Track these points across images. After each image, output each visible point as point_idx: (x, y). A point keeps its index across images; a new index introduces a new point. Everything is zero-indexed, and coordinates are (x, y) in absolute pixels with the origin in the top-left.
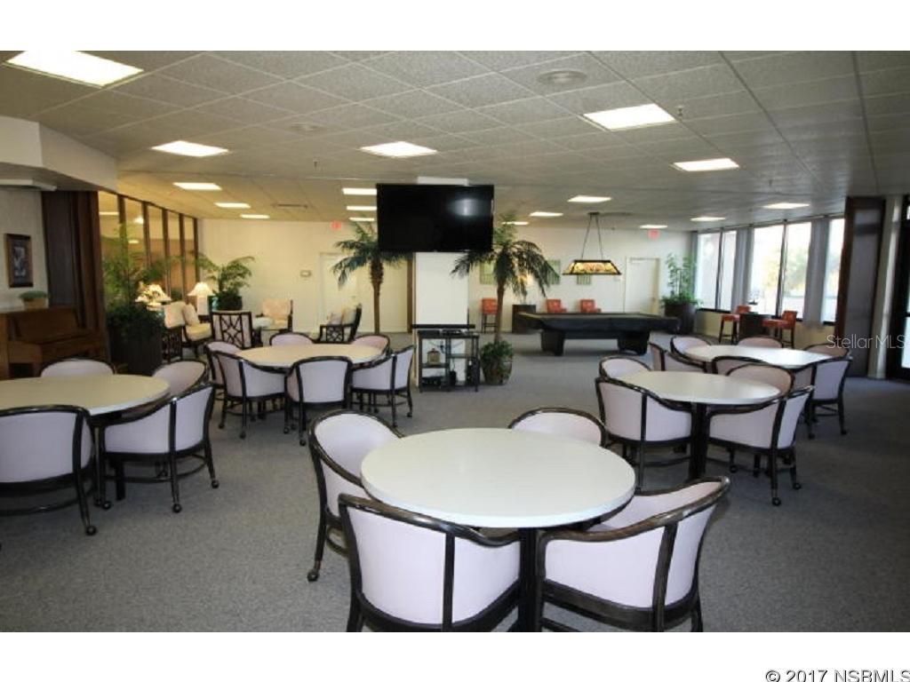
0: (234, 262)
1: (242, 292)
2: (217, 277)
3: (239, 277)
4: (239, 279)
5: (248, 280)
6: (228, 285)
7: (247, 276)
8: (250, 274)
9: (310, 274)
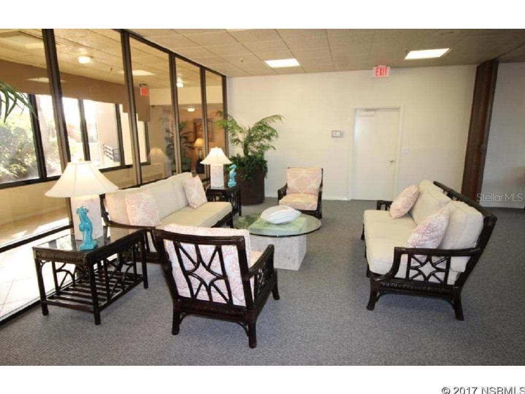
0: (260, 123)
1: (268, 156)
2: (242, 140)
3: (265, 140)
4: (265, 142)
5: (274, 142)
6: (253, 149)
7: (273, 138)
8: (277, 136)
9: (342, 135)
